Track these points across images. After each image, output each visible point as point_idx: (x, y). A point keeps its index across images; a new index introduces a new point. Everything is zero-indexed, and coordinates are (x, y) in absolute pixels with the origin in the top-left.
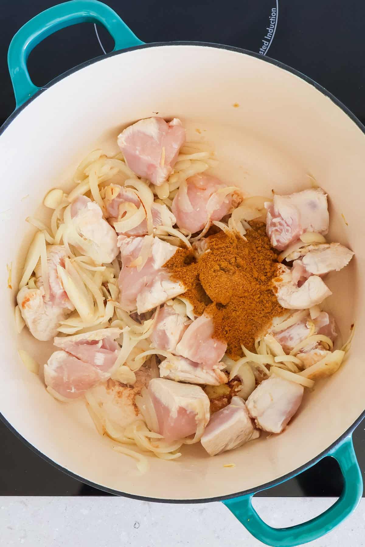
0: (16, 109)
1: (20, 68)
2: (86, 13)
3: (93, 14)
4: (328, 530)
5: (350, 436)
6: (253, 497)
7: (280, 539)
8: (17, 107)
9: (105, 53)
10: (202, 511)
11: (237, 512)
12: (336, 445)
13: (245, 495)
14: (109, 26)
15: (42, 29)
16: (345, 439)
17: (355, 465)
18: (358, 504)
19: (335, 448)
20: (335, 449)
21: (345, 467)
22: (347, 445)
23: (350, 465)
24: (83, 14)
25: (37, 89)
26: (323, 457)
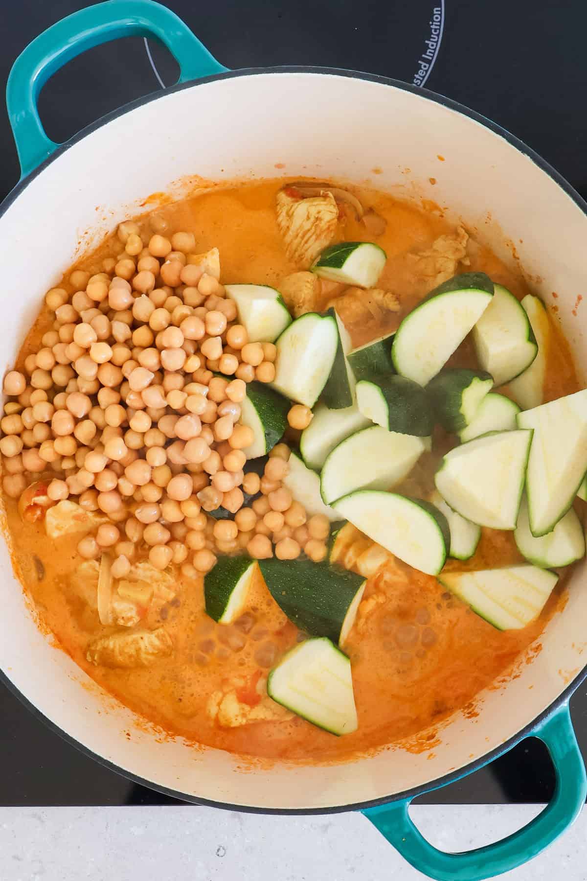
0: (21, 180)
1: (27, 113)
2: (133, 20)
3: (144, 22)
4: (531, 854)
5: (565, 704)
6: (411, 804)
7: (454, 870)
8: (23, 177)
9: (164, 87)
10: (325, 828)
11: (386, 828)
12: (542, 719)
13: (397, 800)
14: (169, 42)
15: (61, 48)
16: (558, 708)
17: (574, 750)
18: (579, 813)
19: (542, 723)
20: (542, 725)
21: (558, 753)
22: (561, 718)
23: (566, 751)
24: (129, 22)
25: (55, 146)
26: (523, 738)
